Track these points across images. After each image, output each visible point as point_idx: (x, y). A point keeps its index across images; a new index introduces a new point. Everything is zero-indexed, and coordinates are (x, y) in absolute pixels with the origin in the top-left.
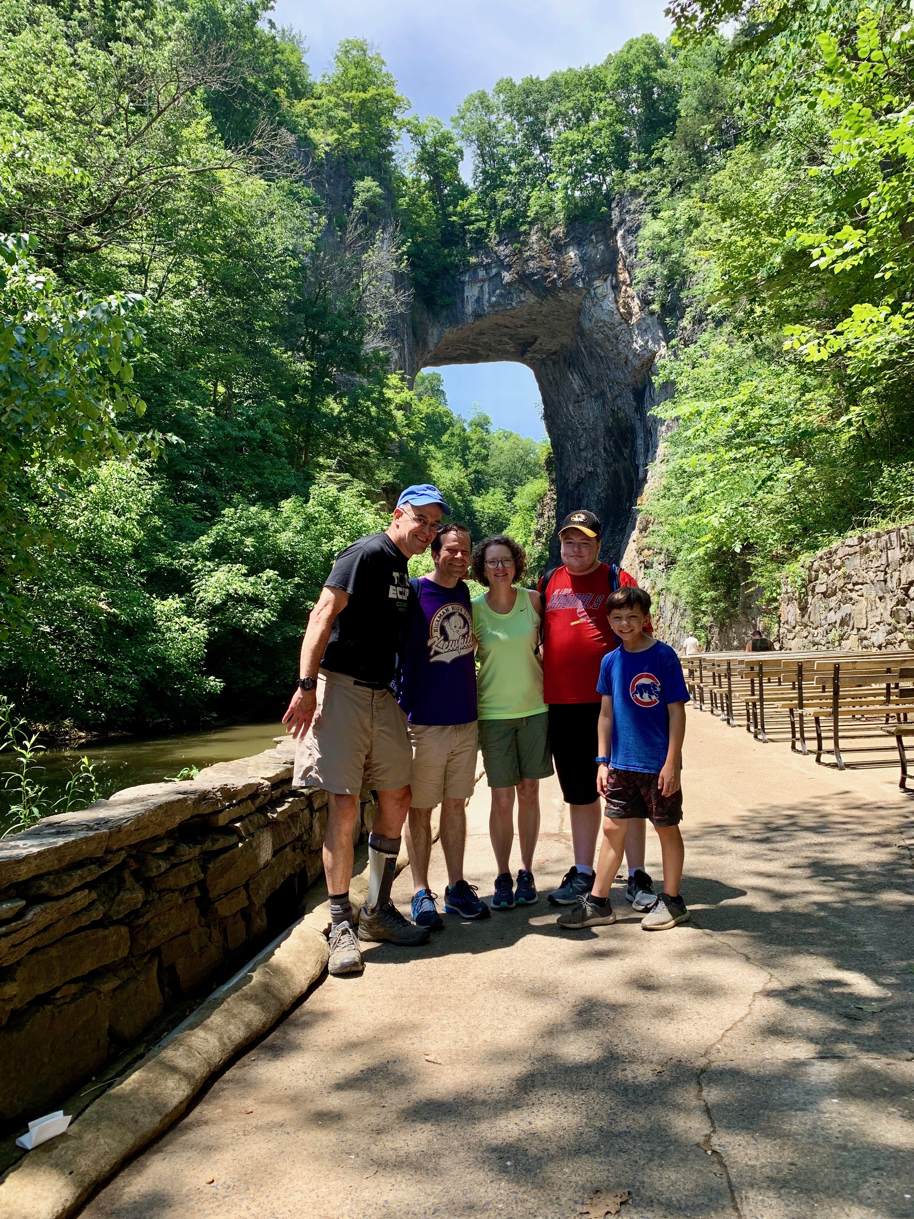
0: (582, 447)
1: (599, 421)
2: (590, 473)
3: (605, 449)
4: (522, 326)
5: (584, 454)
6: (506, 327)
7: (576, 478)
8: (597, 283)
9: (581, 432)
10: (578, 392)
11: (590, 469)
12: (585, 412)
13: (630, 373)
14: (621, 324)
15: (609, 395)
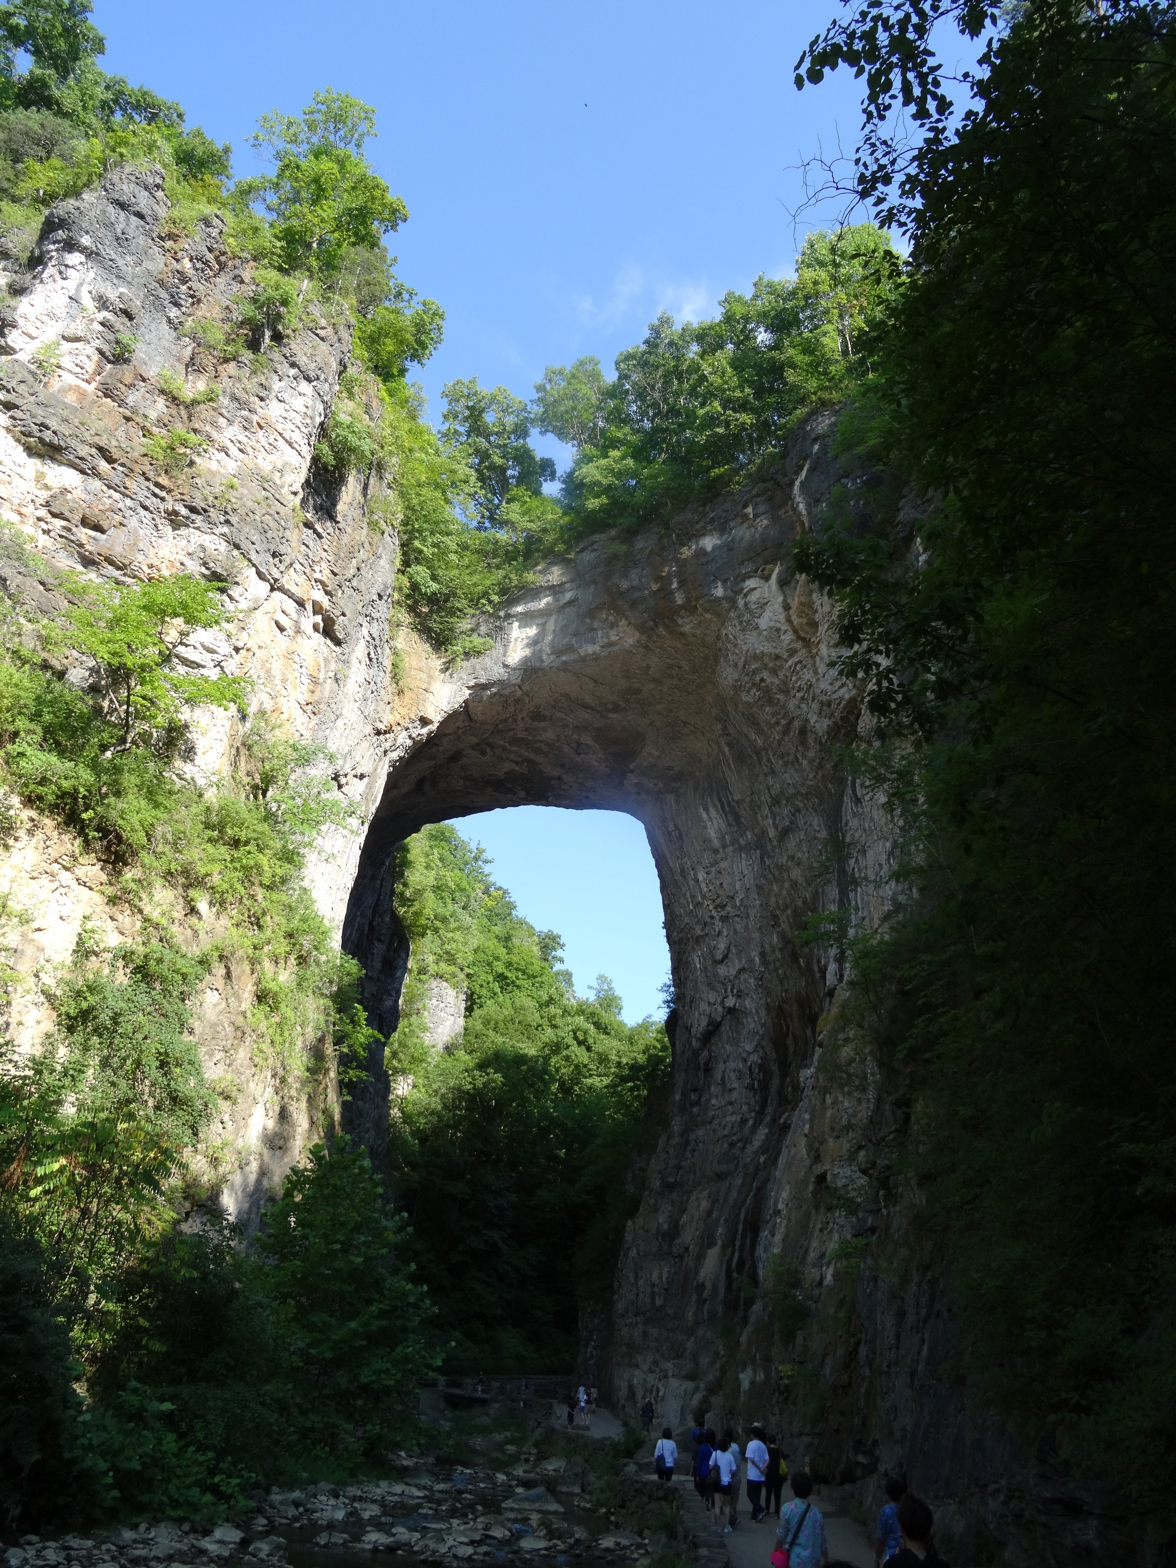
0: (719, 956)
1: (754, 895)
2: (731, 1011)
3: (763, 955)
4: (616, 709)
5: (722, 970)
6: (586, 706)
7: (704, 1022)
8: (751, 583)
9: (718, 925)
10: (716, 844)
11: (730, 1002)
12: (726, 880)
13: (811, 762)
14: (792, 652)
15: (772, 833)
